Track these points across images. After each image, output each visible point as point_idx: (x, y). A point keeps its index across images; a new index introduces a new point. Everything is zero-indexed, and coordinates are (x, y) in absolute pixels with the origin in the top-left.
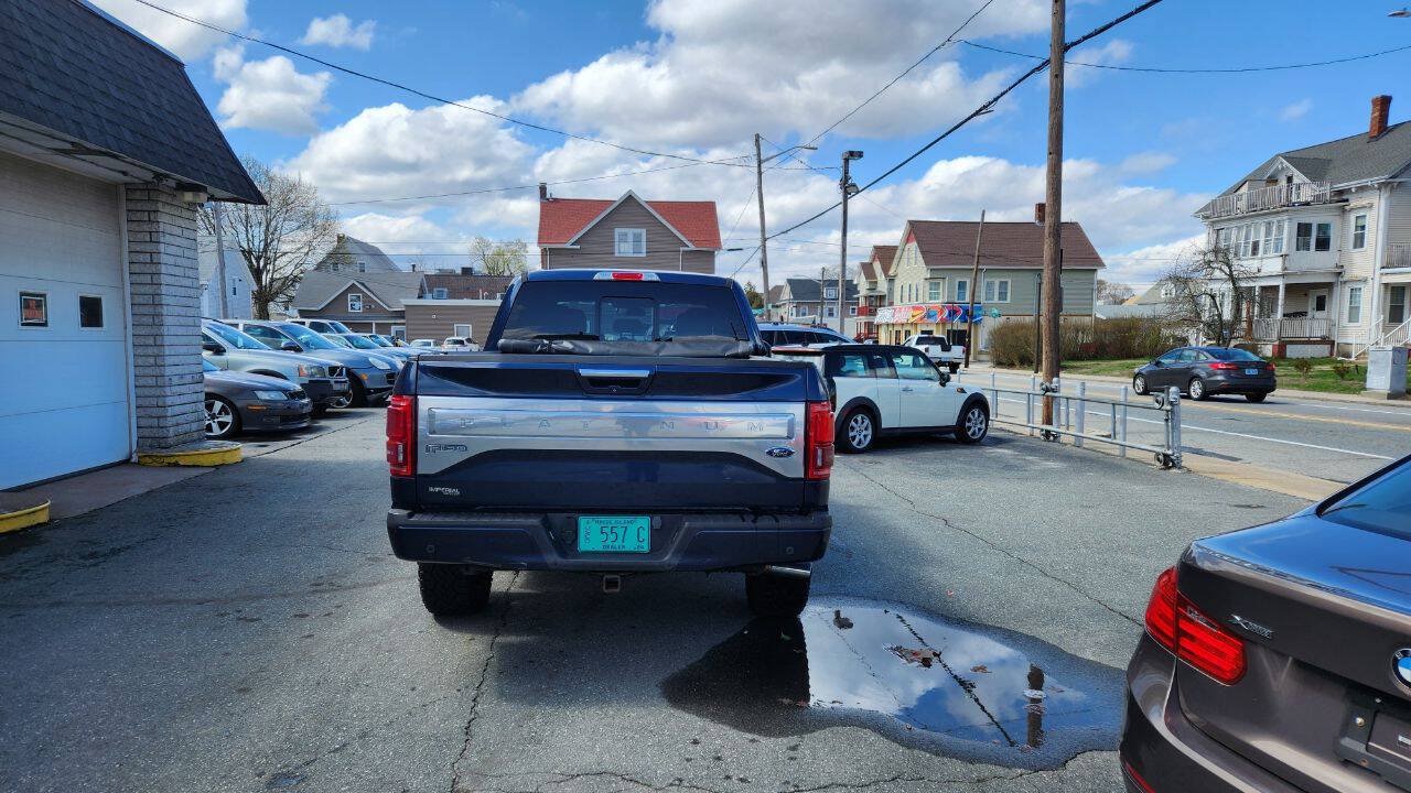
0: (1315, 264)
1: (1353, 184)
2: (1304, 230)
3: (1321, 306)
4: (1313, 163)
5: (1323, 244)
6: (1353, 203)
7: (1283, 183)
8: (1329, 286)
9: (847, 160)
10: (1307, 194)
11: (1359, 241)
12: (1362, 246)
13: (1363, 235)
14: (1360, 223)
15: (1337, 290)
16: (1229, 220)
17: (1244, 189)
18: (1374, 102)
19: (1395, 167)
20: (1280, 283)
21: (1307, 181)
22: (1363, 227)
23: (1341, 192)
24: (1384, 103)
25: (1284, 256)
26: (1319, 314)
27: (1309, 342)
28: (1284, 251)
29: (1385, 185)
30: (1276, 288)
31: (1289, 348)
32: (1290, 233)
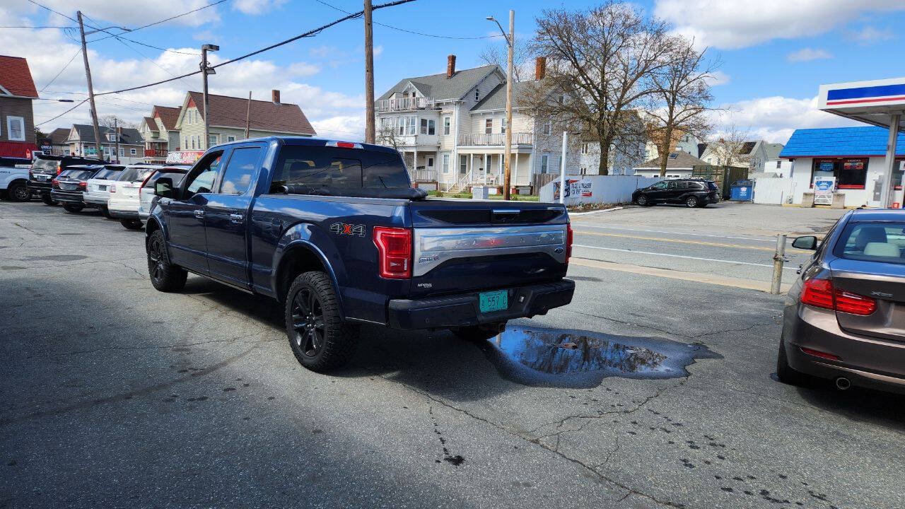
0: (429, 141)
1: (444, 101)
2: (424, 122)
3: (431, 164)
4: (424, 86)
5: (432, 131)
6: (444, 111)
7: (411, 96)
8: (434, 153)
9: (205, 51)
10: (422, 103)
11: (447, 131)
12: (448, 133)
13: (449, 128)
14: (447, 122)
15: (438, 156)
16: (387, 114)
17: (394, 97)
18: (449, 58)
19: (462, 94)
20: (414, 150)
21: (423, 96)
22: (449, 124)
23: (438, 104)
24: (453, 59)
25: (416, 136)
26: (430, 168)
27: (427, 183)
28: (416, 133)
29: (458, 102)
30: (413, 153)
31: (420, 185)
32: (418, 124)
